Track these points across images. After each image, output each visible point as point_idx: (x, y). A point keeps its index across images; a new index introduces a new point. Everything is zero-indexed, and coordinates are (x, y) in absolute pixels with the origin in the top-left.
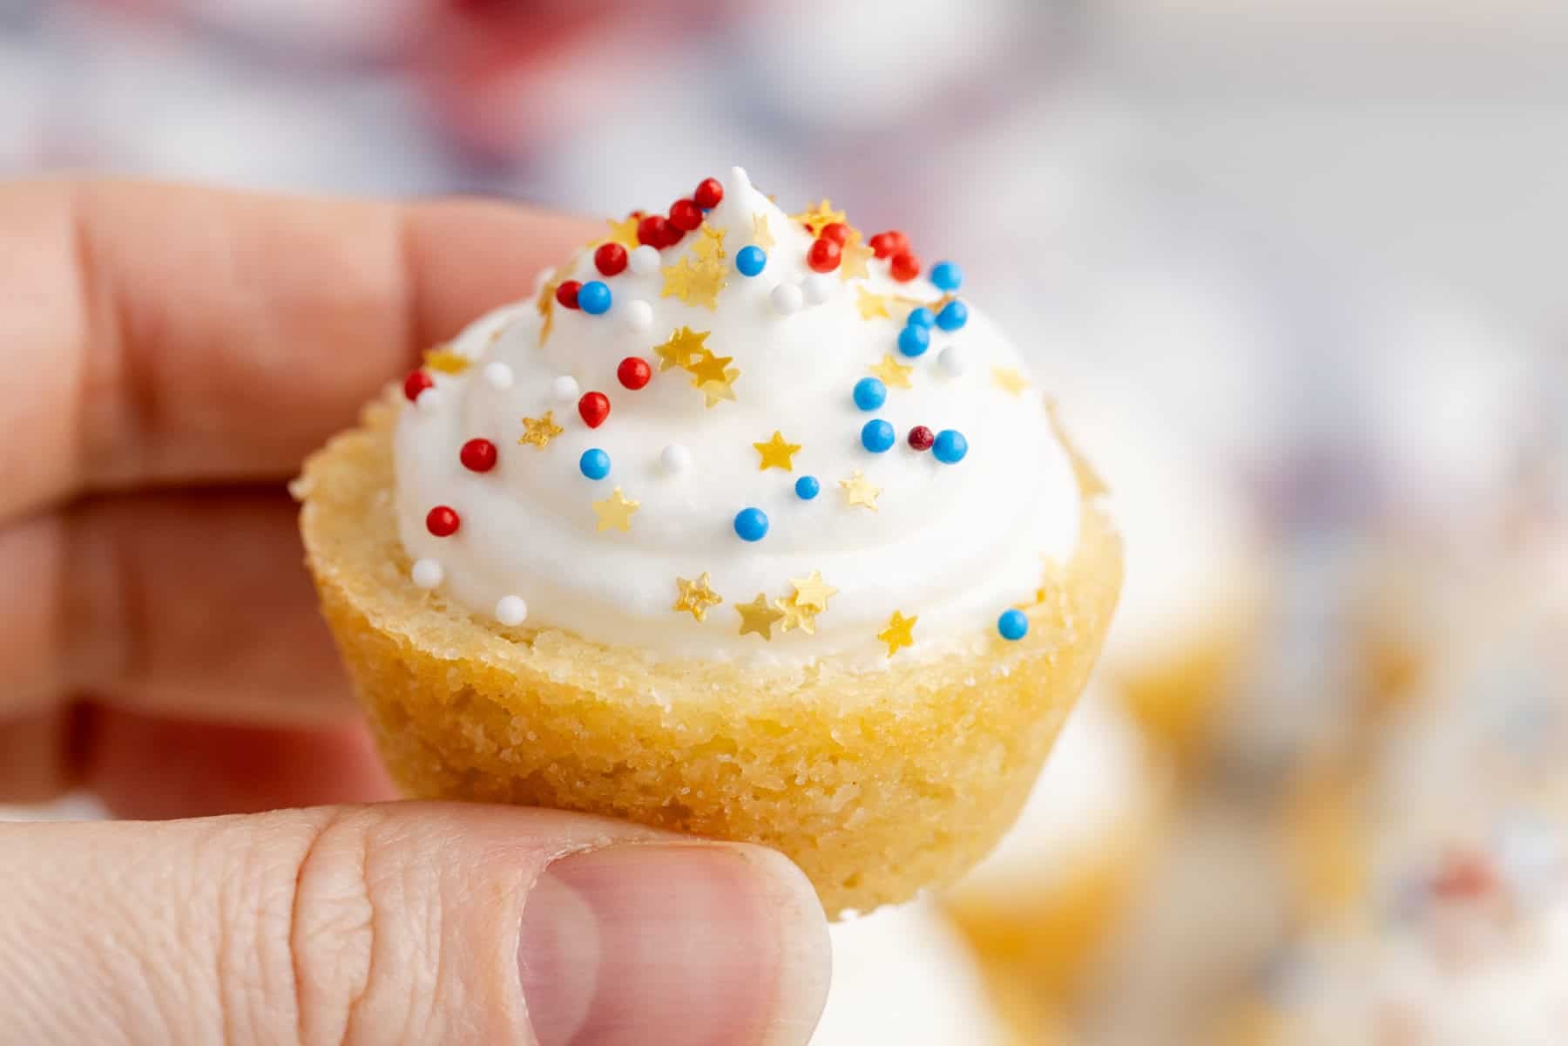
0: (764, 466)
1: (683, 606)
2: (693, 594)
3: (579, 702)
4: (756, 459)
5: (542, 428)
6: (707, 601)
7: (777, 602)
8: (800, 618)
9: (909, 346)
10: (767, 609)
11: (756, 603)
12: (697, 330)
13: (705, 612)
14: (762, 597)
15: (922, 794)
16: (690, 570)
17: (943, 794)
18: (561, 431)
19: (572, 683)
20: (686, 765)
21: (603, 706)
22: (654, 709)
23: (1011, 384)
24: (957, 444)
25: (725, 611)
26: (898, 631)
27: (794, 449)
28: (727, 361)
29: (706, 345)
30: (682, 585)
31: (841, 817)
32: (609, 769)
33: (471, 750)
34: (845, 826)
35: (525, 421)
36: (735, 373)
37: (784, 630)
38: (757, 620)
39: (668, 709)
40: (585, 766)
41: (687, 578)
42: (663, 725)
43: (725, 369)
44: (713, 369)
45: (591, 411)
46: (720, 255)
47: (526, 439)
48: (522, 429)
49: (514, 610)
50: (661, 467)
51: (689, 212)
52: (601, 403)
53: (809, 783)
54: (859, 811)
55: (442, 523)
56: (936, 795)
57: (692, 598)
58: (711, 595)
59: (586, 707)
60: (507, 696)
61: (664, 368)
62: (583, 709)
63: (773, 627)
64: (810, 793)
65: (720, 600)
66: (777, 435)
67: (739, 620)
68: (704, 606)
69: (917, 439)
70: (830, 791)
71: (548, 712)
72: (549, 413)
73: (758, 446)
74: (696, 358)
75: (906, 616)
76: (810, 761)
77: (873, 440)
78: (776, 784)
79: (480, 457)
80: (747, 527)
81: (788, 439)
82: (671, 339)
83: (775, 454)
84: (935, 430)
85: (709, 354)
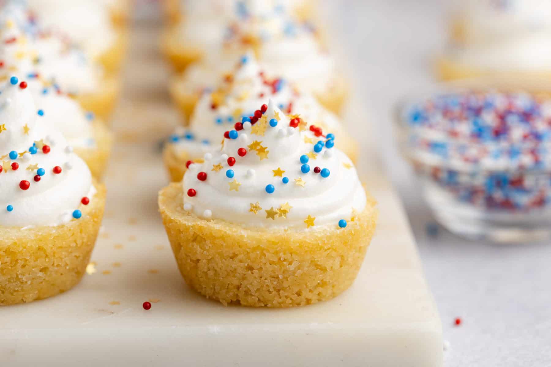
0: (275, 175)
1: (251, 210)
2: (254, 207)
3: (223, 235)
4: (273, 174)
5: (218, 167)
6: (258, 209)
7: (276, 210)
8: (282, 214)
9: (317, 149)
10: (274, 211)
11: (270, 210)
12: (258, 141)
13: (257, 212)
14: (272, 208)
15: (317, 269)
16: (254, 202)
17: (323, 270)
18: (222, 167)
19: (221, 229)
20: (251, 253)
21: (229, 236)
22: (242, 236)
23: (348, 167)
24: (327, 171)
25: (262, 213)
26: (310, 222)
27: (284, 172)
28: (266, 148)
29: (261, 144)
30: (251, 204)
31: (294, 272)
32: (231, 255)
33: (196, 253)
34: (296, 275)
35: (214, 166)
36: (268, 152)
37: (278, 217)
38: (271, 214)
39: (246, 236)
40: (225, 255)
41: (253, 203)
42: (244, 240)
43: (265, 150)
44: (262, 150)
45: (231, 162)
46: (266, 122)
47: (213, 170)
48: (213, 167)
49: (208, 213)
50: (247, 176)
51: (259, 113)
52: (233, 160)
53: (285, 260)
54: (299, 271)
55: (192, 193)
56: (321, 270)
57: (255, 208)
58: (259, 207)
59: (225, 236)
60: (205, 234)
61: (250, 151)
62: (223, 238)
63: (275, 216)
64: (285, 263)
65: (261, 209)
66: (279, 168)
67: (266, 214)
68: (257, 211)
69: (316, 170)
70: (290, 263)
71: (214, 238)
72: (220, 164)
73: (274, 171)
74: (259, 147)
75: (312, 217)
76: (284, 254)
77: (304, 170)
78: (276, 260)
79: (202, 177)
80: (269, 189)
81: (282, 169)
82: (252, 143)
83: (278, 173)
84: (321, 169)
85: (262, 147)
